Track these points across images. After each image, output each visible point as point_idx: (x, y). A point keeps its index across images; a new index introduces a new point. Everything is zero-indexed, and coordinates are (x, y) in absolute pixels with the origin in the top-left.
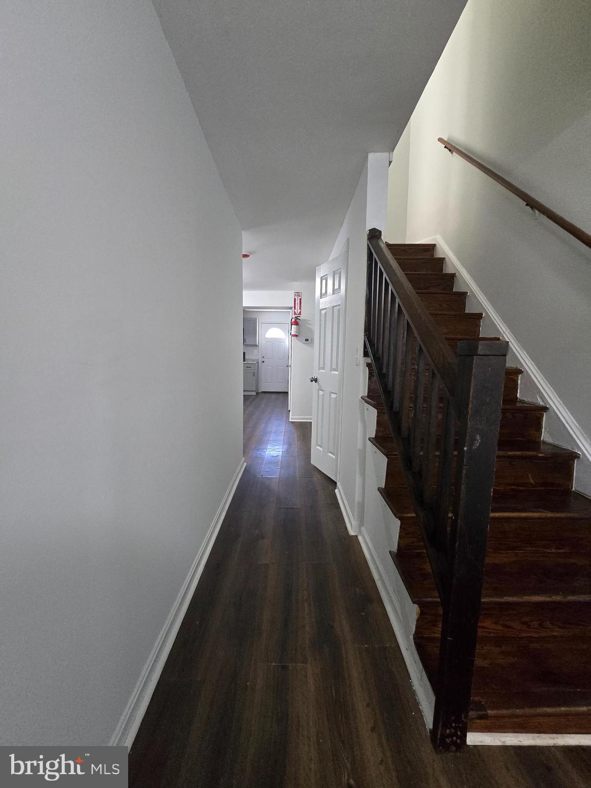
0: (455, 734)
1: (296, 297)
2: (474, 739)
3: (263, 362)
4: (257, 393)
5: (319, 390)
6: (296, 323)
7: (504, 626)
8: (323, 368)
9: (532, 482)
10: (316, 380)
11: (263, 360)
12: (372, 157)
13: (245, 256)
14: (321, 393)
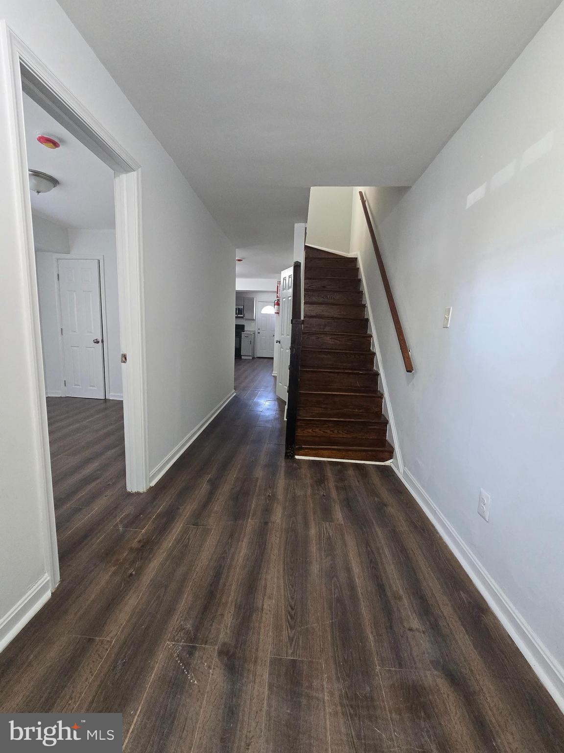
0: (290, 452)
1: (279, 285)
2: (297, 457)
3: (259, 333)
4: (253, 358)
5: (281, 348)
6: (278, 304)
7: (324, 432)
8: (283, 335)
9: (359, 386)
10: (279, 342)
11: (259, 331)
12: (296, 225)
13: (239, 260)
14: (282, 349)
